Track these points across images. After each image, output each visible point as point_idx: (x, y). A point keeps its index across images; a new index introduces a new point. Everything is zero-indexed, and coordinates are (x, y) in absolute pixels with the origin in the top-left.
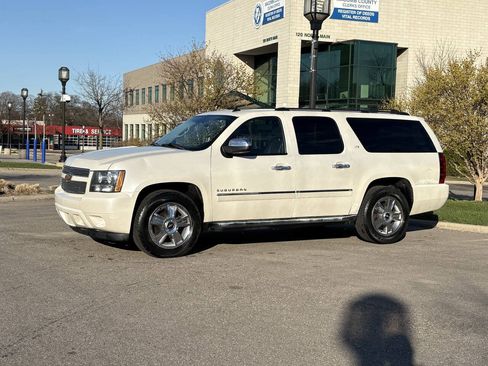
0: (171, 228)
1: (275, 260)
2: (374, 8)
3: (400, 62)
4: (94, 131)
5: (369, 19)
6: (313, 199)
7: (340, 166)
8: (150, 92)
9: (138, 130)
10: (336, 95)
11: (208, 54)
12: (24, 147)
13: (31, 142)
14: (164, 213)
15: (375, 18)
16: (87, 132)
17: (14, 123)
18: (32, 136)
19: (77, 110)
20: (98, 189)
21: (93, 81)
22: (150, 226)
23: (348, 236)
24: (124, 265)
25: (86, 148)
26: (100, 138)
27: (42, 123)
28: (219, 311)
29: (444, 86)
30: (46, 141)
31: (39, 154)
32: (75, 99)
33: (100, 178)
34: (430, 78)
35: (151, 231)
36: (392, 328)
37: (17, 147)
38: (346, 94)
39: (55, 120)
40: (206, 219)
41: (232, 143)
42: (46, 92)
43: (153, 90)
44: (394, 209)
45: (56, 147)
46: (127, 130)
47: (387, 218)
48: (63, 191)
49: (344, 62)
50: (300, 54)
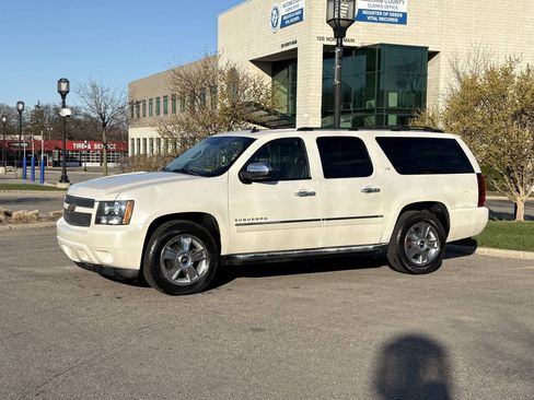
0: (185, 262)
1: (300, 295)
2: (402, 8)
3: (432, 67)
4: (97, 146)
5: (396, 20)
6: (341, 227)
7: (369, 191)
8: (158, 102)
9: (145, 144)
10: (362, 104)
11: (222, 64)
12: (20, 166)
13: (29, 158)
14: (177, 246)
15: (403, 20)
16: (89, 147)
17: (9, 138)
18: (29, 152)
19: (78, 123)
20: (104, 221)
21: (96, 92)
22: (161, 260)
23: (380, 266)
24: (134, 305)
25: (88, 165)
26: (105, 154)
27: (39, 138)
28: (240, 358)
29: (480, 96)
30: (45, 158)
31: (38, 172)
32: (75, 111)
33: (107, 209)
34: (464, 86)
35: (163, 266)
36: (431, 375)
37: (12, 164)
38: (373, 102)
39: (53, 134)
40: (224, 252)
41: (251, 168)
42: (43, 103)
43: (162, 100)
44: (429, 236)
45: (56, 164)
46: (133, 144)
47: (422, 246)
48: (65, 223)
49: (370, 68)
50: (321, 60)
